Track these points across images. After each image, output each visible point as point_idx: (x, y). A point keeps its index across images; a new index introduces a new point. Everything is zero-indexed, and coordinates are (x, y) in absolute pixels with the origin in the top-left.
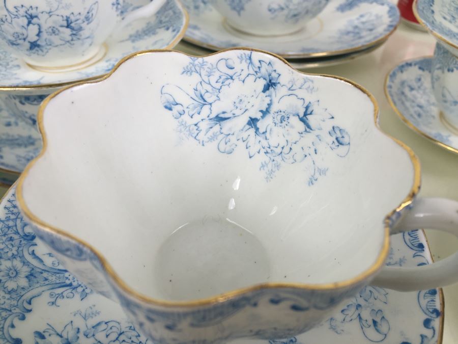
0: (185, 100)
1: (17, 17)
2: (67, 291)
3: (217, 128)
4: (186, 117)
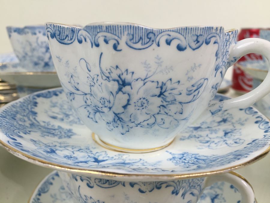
2: (50, 135)
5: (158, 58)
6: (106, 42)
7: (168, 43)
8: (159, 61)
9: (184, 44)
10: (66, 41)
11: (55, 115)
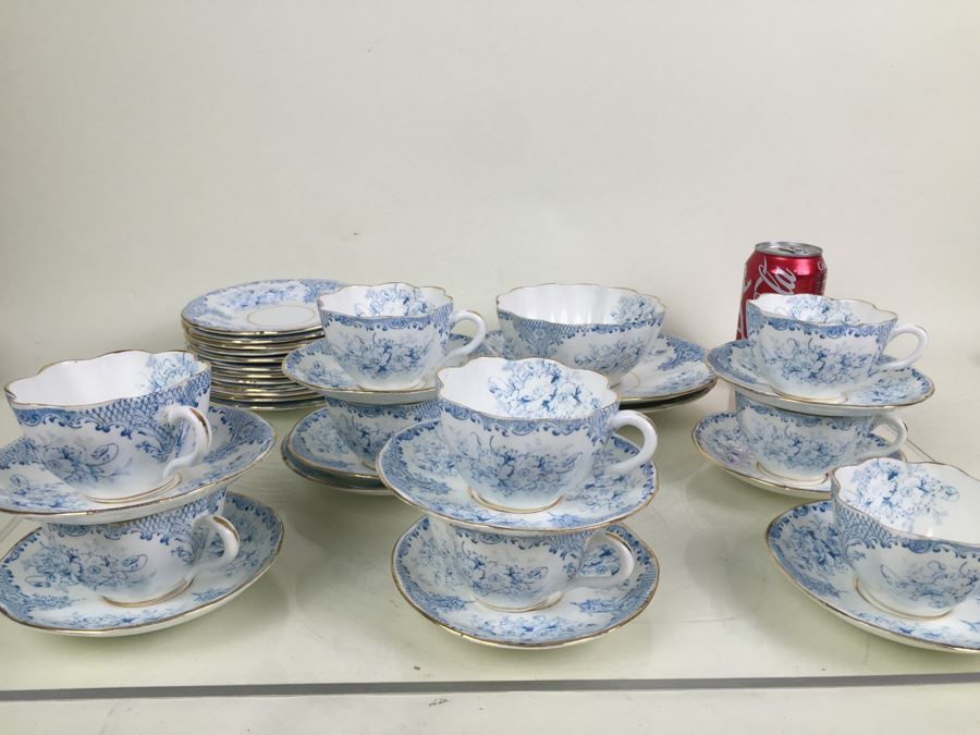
0: (502, 386)
1: (378, 346)
2: (428, 490)
3: (522, 407)
4: (502, 398)
5: (537, 439)
6: (497, 429)
7: (546, 429)
8: (538, 441)
9: (558, 430)
10: (460, 417)
11: (423, 464)
